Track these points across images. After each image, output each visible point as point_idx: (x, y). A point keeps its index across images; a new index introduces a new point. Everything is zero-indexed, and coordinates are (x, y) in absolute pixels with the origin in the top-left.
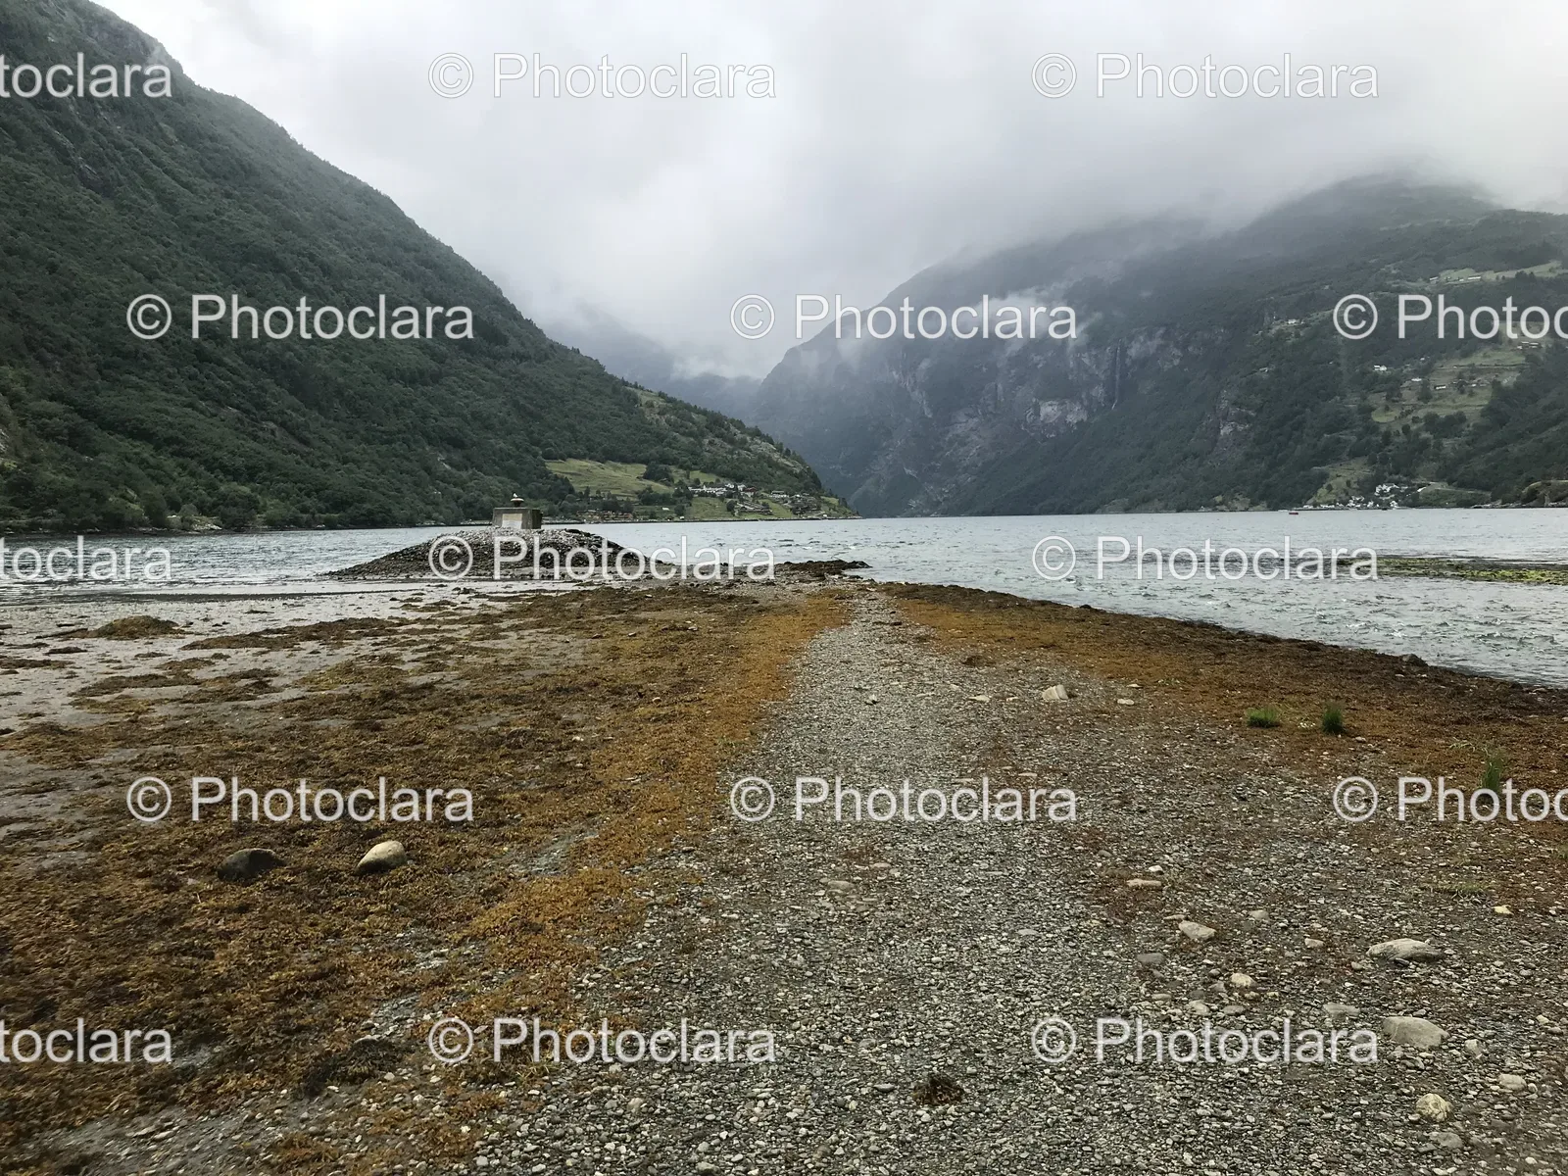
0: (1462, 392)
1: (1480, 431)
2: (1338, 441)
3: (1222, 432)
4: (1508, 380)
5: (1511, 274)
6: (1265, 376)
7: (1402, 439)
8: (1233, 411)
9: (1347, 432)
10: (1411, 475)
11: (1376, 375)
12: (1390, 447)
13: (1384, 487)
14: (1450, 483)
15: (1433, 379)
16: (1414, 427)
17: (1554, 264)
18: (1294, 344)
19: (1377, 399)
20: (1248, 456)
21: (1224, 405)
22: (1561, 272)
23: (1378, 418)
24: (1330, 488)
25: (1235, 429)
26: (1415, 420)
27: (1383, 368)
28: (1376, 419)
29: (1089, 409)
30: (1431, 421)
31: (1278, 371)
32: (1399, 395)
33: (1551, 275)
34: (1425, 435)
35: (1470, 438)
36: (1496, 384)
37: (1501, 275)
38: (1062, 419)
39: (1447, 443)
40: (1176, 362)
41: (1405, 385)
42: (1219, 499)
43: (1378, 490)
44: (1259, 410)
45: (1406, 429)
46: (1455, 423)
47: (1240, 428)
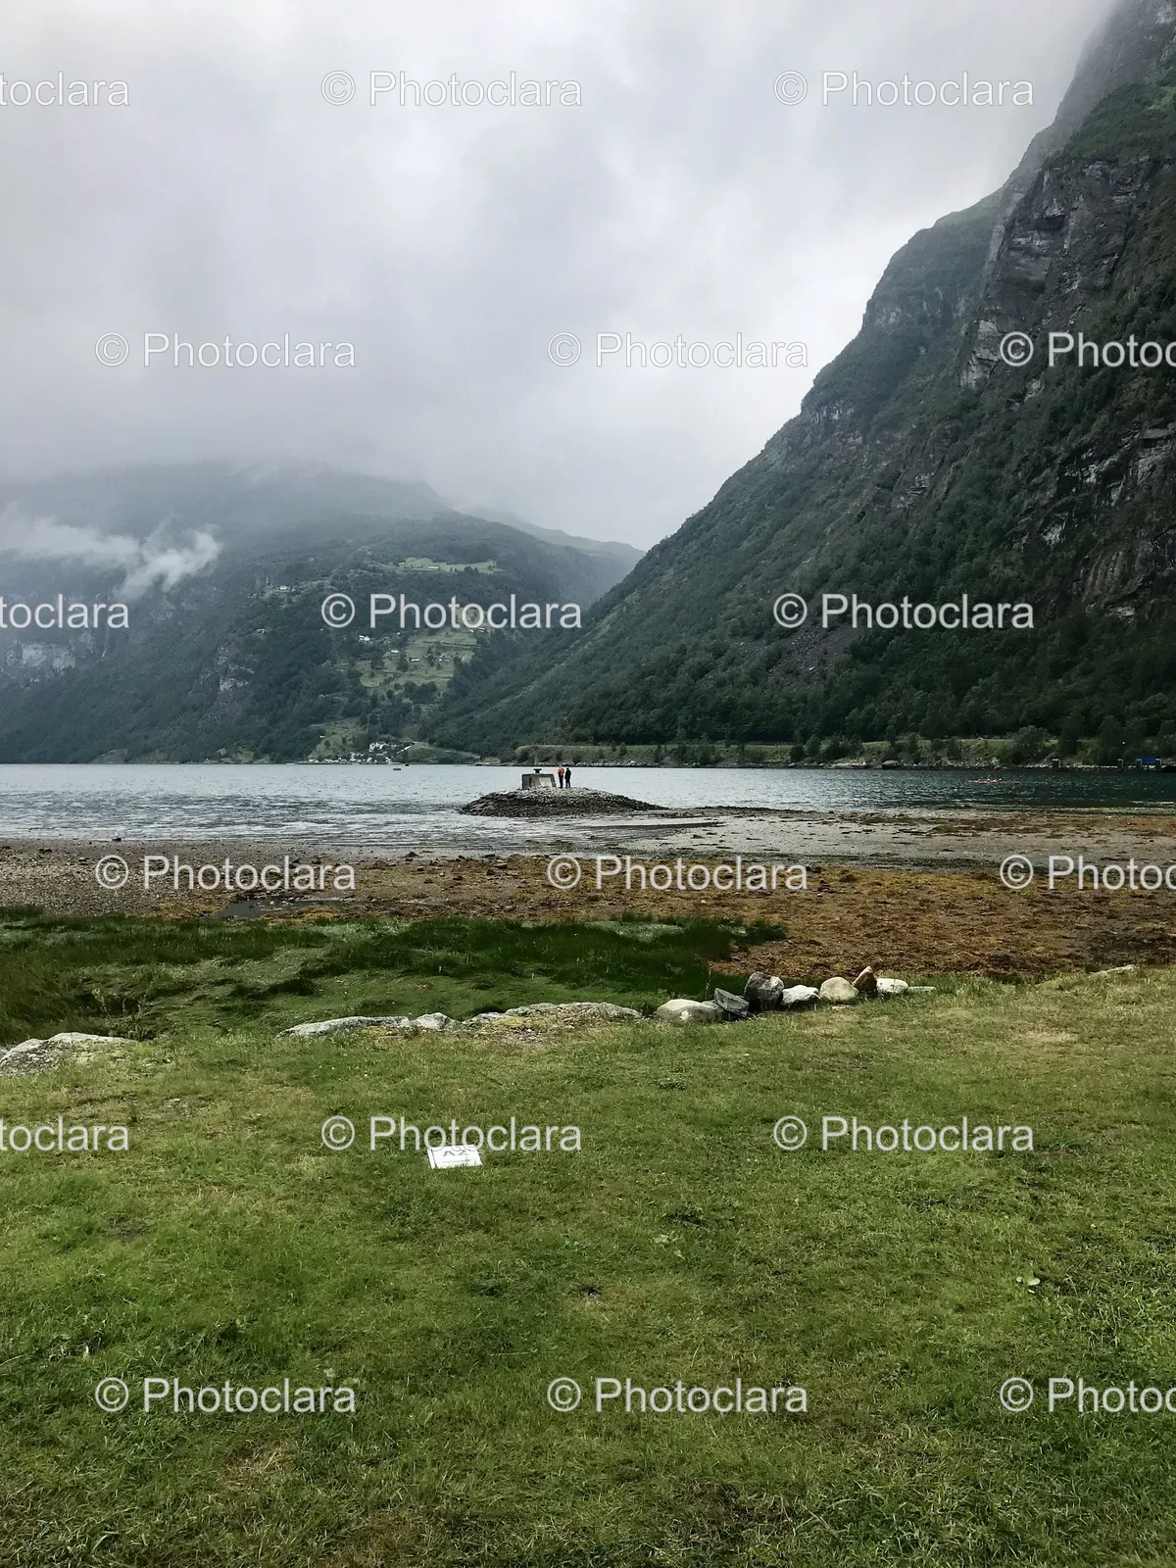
0: (432, 665)
1: (449, 700)
2: (332, 702)
3: (222, 688)
4: (466, 657)
5: (461, 568)
6: (262, 637)
7: (387, 703)
8: (232, 668)
9: (340, 693)
10: (398, 735)
11: (362, 644)
12: (378, 710)
13: (377, 745)
14: (431, 742)
15: (409, 652)
16: (396, 693)
17: (491, 563)
18: (286, 609)
19: (363, 666)
20: (249, 712)
21: (222, 660)
22: (496, 570)
23: (366, 683)
24: (327, 744)
25: (235, 686)
26: (397, 687)
27: (367, 639)
28: (365, 684)
29: (76, 655)
30: (410, 688)
31: (273, 634)
32: (382, 664)
33: (489, 573)
34: (406, 700)
35: (441, 705)
36: (457, 660)
37: (454, 567)
38: (48, 663)
39: (424, 708)
40: (170, 615)
41: (387, 654)
42: (222, 751)
43: (372, 747)
44: (257, 668)
45: (390, 694)
46: (426, 692)
47: (240, 684)
